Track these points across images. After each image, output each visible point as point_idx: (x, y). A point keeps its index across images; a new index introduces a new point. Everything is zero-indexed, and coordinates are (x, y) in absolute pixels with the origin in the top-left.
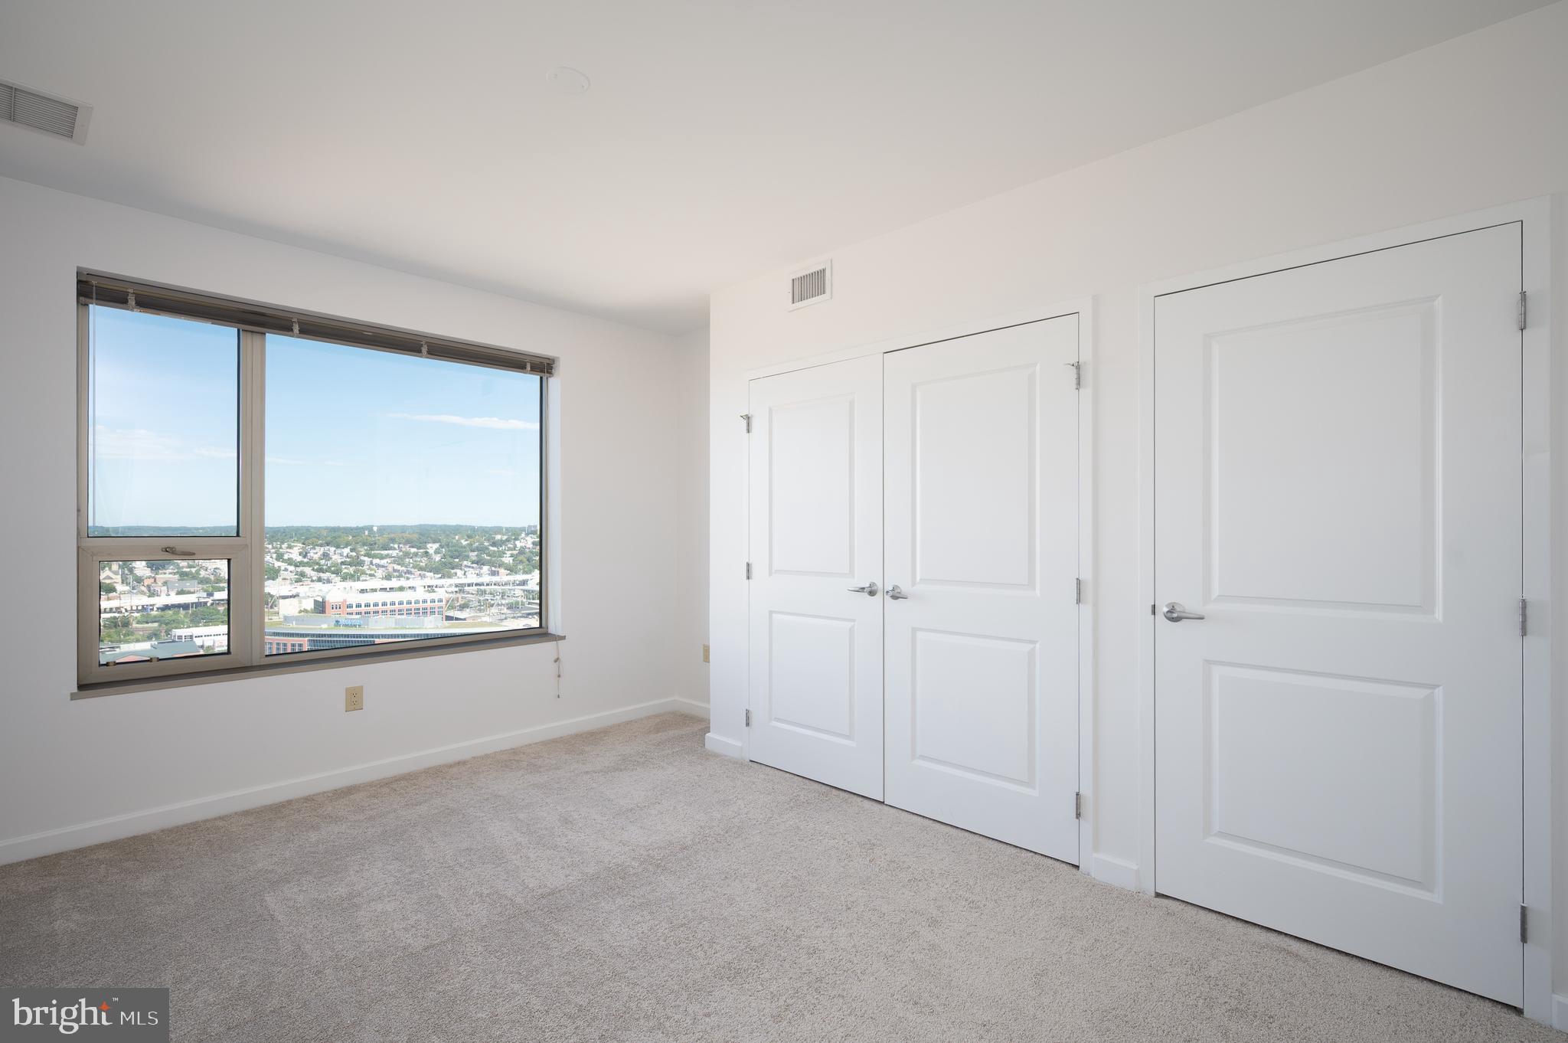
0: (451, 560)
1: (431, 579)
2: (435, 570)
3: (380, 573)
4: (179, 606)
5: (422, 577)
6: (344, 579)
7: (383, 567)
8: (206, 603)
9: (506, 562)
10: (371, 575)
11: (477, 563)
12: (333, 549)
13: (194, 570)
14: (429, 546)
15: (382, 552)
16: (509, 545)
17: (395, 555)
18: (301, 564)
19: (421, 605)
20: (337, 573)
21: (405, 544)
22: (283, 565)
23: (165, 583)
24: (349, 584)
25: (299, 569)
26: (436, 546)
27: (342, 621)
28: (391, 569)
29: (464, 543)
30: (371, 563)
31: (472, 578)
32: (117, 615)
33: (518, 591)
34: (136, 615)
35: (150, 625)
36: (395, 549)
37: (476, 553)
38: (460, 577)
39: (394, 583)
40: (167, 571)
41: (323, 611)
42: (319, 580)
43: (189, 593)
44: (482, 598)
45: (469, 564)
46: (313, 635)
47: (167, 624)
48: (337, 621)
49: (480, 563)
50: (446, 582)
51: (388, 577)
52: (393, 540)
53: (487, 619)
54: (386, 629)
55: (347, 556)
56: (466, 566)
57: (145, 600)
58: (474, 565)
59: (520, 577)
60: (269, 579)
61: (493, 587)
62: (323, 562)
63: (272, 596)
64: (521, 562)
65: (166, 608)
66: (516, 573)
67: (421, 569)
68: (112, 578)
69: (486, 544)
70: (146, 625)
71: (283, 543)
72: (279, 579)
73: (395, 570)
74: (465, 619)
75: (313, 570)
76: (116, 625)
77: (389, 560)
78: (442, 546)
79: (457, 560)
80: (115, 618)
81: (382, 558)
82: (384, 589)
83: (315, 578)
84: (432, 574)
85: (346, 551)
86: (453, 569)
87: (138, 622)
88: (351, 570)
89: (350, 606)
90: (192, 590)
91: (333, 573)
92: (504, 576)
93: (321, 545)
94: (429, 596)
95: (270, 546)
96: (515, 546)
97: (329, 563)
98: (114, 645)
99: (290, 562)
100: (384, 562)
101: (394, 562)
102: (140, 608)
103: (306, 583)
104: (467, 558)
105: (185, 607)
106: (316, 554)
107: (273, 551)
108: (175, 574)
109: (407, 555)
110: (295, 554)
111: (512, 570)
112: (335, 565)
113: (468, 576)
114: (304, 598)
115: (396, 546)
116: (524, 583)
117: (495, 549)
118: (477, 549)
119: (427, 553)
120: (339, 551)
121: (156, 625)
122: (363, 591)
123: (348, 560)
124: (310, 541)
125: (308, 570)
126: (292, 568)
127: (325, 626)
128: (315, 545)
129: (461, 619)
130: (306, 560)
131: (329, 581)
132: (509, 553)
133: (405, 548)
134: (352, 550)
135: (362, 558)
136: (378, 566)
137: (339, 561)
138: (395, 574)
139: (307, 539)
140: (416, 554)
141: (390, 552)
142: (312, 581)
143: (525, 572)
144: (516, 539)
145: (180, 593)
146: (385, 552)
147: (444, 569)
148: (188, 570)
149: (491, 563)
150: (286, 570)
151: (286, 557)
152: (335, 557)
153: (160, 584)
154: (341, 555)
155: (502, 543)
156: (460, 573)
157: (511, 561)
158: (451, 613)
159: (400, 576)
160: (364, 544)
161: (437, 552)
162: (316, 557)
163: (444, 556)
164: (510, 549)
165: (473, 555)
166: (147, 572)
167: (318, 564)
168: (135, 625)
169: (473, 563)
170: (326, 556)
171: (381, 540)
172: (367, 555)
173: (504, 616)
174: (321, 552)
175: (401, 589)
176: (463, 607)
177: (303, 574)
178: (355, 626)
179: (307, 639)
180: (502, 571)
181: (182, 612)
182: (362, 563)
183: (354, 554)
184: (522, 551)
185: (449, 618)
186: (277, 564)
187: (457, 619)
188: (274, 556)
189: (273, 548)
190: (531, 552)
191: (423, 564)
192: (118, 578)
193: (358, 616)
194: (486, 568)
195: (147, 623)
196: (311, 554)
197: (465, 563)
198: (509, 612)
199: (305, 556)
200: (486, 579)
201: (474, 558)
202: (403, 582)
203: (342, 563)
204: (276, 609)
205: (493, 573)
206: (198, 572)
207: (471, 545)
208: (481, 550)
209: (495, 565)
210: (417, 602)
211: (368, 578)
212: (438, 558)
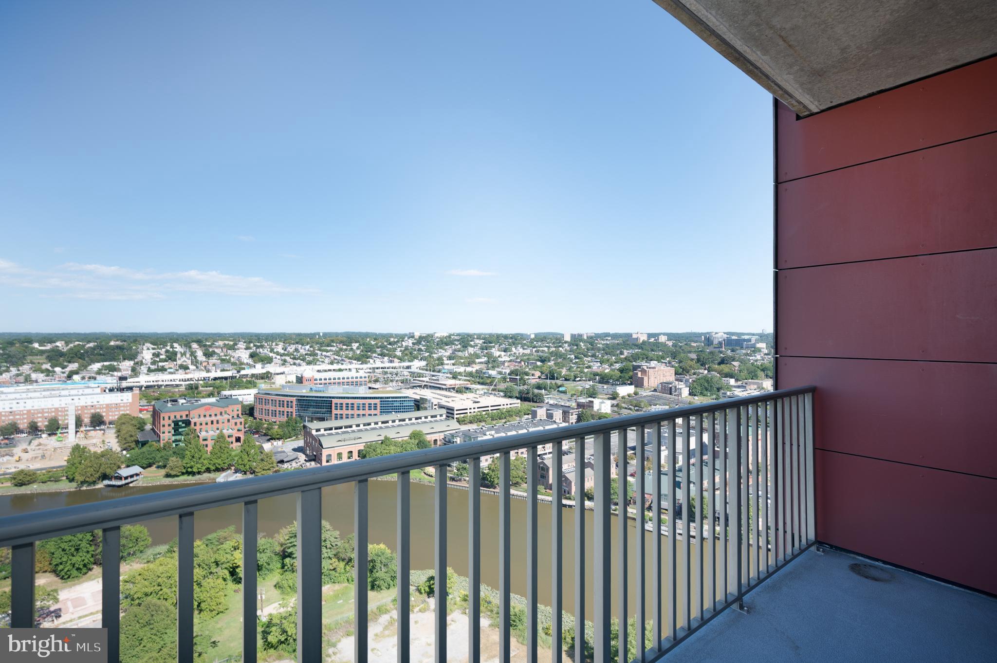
0: (366, 353)
1: (355, 365)
2: (358, 359)
3: (327, 360)
4: (222, 378)
5: (351, 363)
6: (309, 363)
7: (328, 357)
8: (236, 377)
9: (398, 354)
10: (322, 362)
11: (381, 355)
12: (300, 346)
13: (228, 358)
14: (353, 344)
15: (327, 348)
16: (399, 345)
17: (334, 350)
18: (283, 355)
19: (355, 380)
20: (303, 360)
21: (340, 343)
22: (274, 355)
23: (214, 365)
24: (311, 367)
25: (283, 358)
26: (357, 345)
27: (314, 388)
28: (332, 359)
29: (373, 343)
30: (322, 354)
31: (379, 364)
32: (192, 382)
33: (406, 372)
34: (201, 382)
35: (208, 388)
36: (334, 346)
37: (380, 349)
38: (371, 364)
39: (335, 367)
40: (214, 358)
41: (301, 382)
42: (294, 364)
43: (227, 370)
44: (385, 376)
45: (376, 356)
46: (298, 396)
47: (217, 388)
48: (311, 389)
49: (383, 355)
50: (364, 366)
51: (332, 363)
52: (333, 341)
53: (391, 389)
54: (338, 393)
55: (308, 350)
56: (375, 357)
57: (204, 374)
58: (380, 357)
59: (406, 364)
60: (267, 363)
61: (391, 370)
62: (295, 353)
63: (271, 373)
64: (406, 355)
65: (215, 379)
66: (404, 361)
67: (350, 358)
68: (186, 362)
69: (385, 344)
70: (206, 389)
71: (273, 342)
72: (273, 364)
73: (335, 359)
74: (378, 389)
75: (291, 358)
76: (192, 388)
77: (331, 353)
78: (360, 345)
79: (369, 353)
80: (191, 384)
81: (327, 351)
82: (330, 370)
83: (292, 363)
84: (356, 362)
85: (308, 347)
86: (367, 358)
87: (202, 387)
88: (311, 358)
89: (316, 380)
90: (228, 369)
91: (301, 360)
92: (396, 363)
93: (294, 344)
94: (358, 375)
95: (266, 344)
96: (402, 345)
97: (299, 354)
98: (198, 399)
99: (278, 353)
100: (328, 354)
101: (334, 354)
102: (202, 379)
103: (287, 366)
104: (375, 352)
105: (226, 378)
106: (291, 348)
107: (268, 347)
108: (218, 360)
109: (341, 350)
110: (279, 349)
111: (401, 360)
112: (302, 355)
113: (377, 363)
114: (289, 374)
115: (335, 344)
116: (408, 367)
117: (391, 347)
118: (381, 347)
119: (352, 349)
120: (303, 347)
121: (211, 388)
122: (319, 371)
123: (309, 352)
124: (288, 341)
125: (288, 358)
126: (279, 357)
127: (304, 391)
128: (290, 344)
129: (375, 389)
130: (286, 352)
131: (300, 365)
132: (399, 349)
133: (341, 346)
134: (310, 347)
135: (317, 351)
136: (326, 356)
137: (304, 353)
138: (336, 361)
139: (285, 340)
140: (346, 350)
141: (332, 348)
142: (291, 365)
143: (409, 361)
144: (403, 341)
145: (223, 370)
146: (329, 348)
147: (363, 358)
148: (225, 357)
149: (389, 356)
150: (276, 358)
151: (275, 350)
152: (302, 351)
153: (211, 365)
154: (305, 349)
155: (395, 343)
156: (371, 361)
157: (400, 355)
158: (370, 385)
159: (338, 363)
160: (317, 343)
161: (358, 348)
162: (291, 351)
163: (362, 351)
164: (399, 347)
165: (378, 350)
166: (204, 359)
167: (293, 355)
168: (201, 388)
169: (379, 355)
170: (296, 350)
171: (326, 341)
172: (319, 350)
173: (400, 387)
174: (294, 348)
175: (340, 370)
176: (376, 381)
177: (285, 361)
178: (321, 391)
179: (295, 398)
180: (396, 360)
181: (224, 381)
182: (316, 355)
183: (312, 349)
184: (406, 348)
185: (370, 388)
186: (271, 355)
187: (373, 388)
188: (269, 350)
189: (268, 345)
190: (412, 349)
191: (350, 356)
192: (189, 362)
193: (321, 386)
194: (386, 358)
195: (207, 387)
196: (289, 349)
197: (374, 355)
198: (402, 385)
199: (285, 350)
200: (387, 365)
201: (379, 352)
202: (340, 366)
203: (306, 354)
204: (273, 381)
205: (391, 362)
206: (230, 359)
207: (376, 344)
208: (383, 347)
209: (392, 356)
210: (352, 378)
211: (321, 363)
212: (358, 352)
